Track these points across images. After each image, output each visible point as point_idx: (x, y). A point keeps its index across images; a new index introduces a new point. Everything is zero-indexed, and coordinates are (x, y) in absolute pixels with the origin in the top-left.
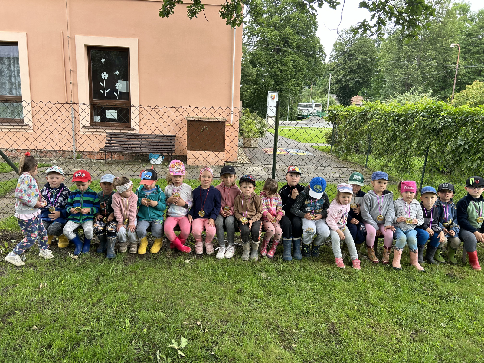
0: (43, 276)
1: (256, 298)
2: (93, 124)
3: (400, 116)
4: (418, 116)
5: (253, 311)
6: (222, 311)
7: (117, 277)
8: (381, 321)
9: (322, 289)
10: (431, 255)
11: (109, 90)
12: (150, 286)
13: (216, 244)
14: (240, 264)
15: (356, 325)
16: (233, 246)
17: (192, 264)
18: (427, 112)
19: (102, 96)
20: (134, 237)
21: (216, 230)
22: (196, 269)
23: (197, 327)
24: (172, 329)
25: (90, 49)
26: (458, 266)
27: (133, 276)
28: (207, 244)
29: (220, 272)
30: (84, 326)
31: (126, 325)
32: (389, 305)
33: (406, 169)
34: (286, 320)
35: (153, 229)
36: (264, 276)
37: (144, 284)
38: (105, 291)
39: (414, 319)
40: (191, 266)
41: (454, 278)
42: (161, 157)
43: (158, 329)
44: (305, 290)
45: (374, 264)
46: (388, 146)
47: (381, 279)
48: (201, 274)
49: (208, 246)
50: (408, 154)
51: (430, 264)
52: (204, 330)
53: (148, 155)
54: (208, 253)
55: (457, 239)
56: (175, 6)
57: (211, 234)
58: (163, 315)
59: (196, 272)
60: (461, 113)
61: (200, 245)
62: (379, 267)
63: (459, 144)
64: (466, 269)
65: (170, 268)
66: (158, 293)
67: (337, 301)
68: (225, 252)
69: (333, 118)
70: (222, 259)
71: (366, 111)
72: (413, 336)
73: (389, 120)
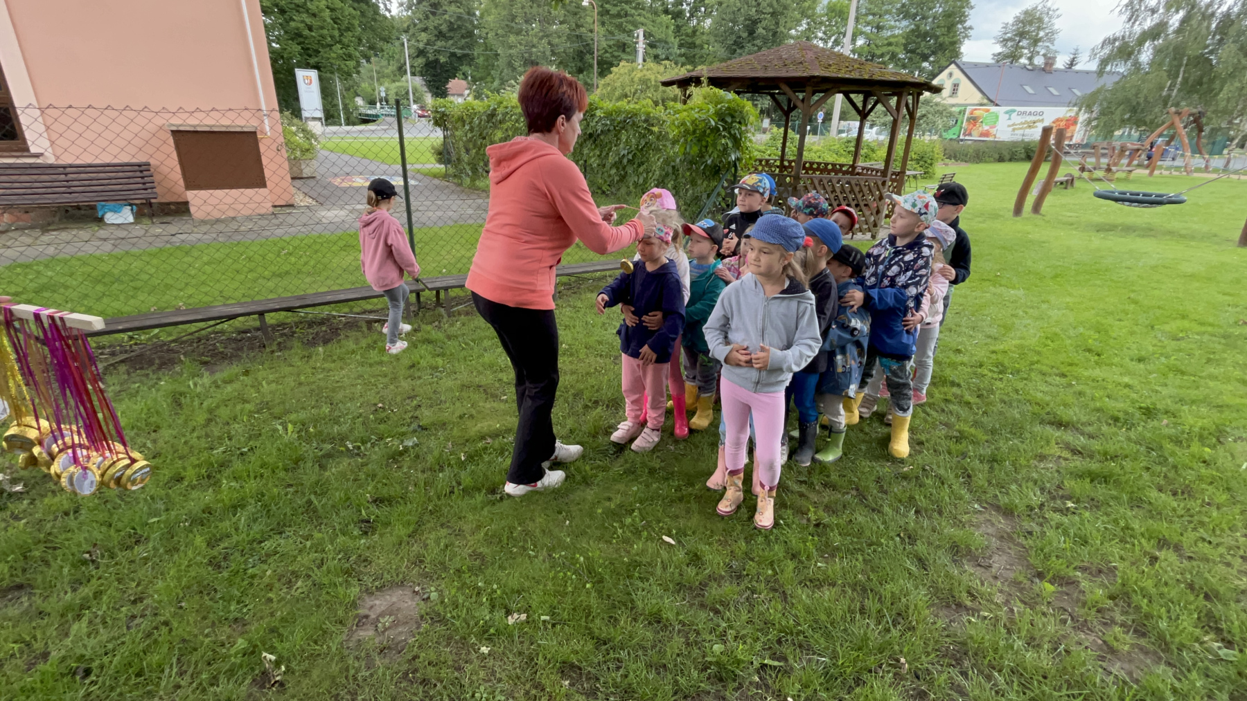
42: (129, 208)
52: (392, 410)
53: (93, 208)
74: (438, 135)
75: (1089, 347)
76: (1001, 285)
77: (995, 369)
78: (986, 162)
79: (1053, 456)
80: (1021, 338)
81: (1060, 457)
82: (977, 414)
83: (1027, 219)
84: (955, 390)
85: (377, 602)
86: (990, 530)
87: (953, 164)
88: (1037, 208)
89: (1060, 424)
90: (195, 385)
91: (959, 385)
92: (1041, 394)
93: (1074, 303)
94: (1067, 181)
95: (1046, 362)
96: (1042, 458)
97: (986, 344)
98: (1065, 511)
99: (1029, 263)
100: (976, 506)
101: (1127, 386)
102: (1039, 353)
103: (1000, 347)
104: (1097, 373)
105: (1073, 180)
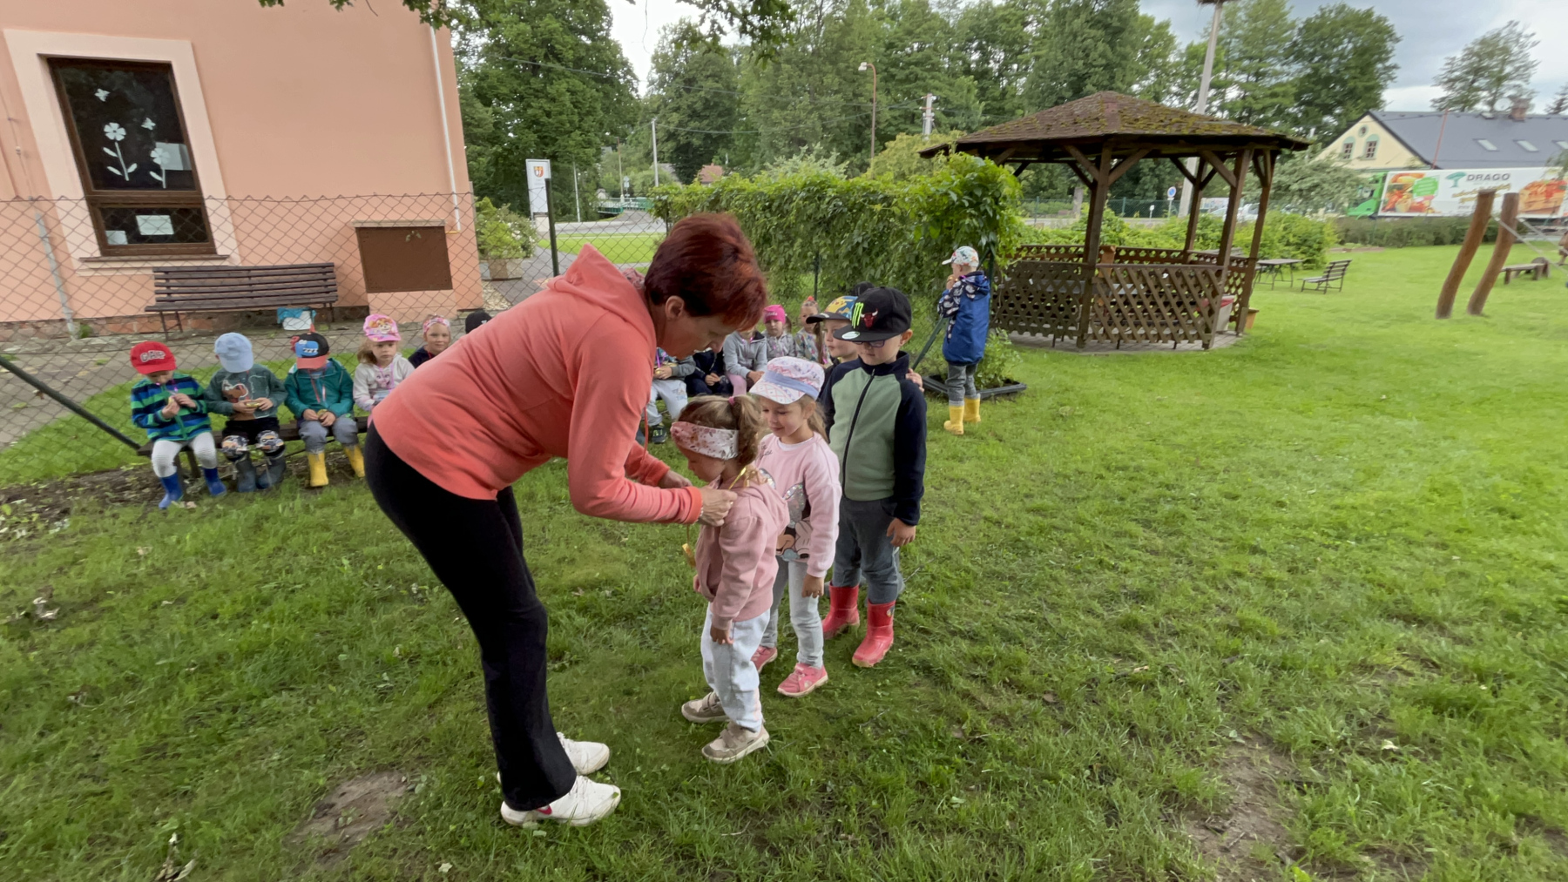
2: (107, 250)
11: (133, 167)
19: (116, 182)
25: (57, 65)
42: (307, 313)
53: (274, 313)
63: (856, 241)
73: (756, 208)
74: (660, 228)
75: (1501, 505)
76: (1383, 413)
77: (1331, 532)
78: (1413, 245)
79: (1385, 667)
80: (1390, 489)
81: (1399, 669)
82: (1280, 596)
83: (1458, 321)
84: (1256, 560)
85: (353, 788)
86: (1244, 773)
87: (1357, 250)
88: (1476, 305)
89: (1413, 619)
90: (284, 508)
91: (1263, 552)
92: (1395, 573)
93: (1498, 441)
94: (1536, 269)
95: (1420, 523)
96: (1365, 668)
97: (1330, 496)
98: (1376, 756)
99: (1443, 383)
100: (1232, 734)
101: (1550, 567)
102: (1412, 511)
103: (1349, 500)
104: (1505, 544)
105: (1545, 269)
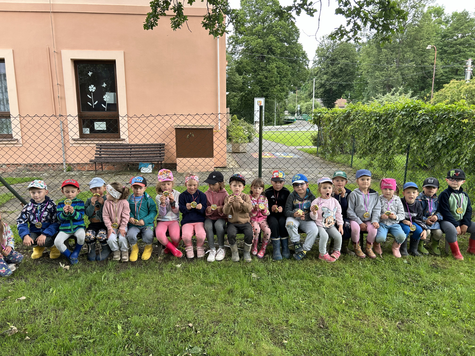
0: (35, 287)
1: (247, 297)
2: (82, 136)
3: (381, 116)
4: (398, 115)
5: (244, 310)
6: (214, 312)
7: (109, 284)
8: (368, 313)
9: (311, 285)
10: (414, 248)
11: (97, 102)
12: (141, 292)
13: (207, 247)
14: (231, 266)
15: (344, 318)
16: (223, 248)
17: (184, 268)
18: (406, 111)
19: (90, 109)
20: (125, 245)
21: (205, 234)
22: (187, 273)
23: (190, 329)
24: (164, 332)
25: (77, 63)
26: (441, 257)
27: (125, 283)
28: (199, 247)
29: (211, 274)
30: (76, 334)
31: (119, 331)
32: (376, 297)
33: (389, 166)
34: (277, 317)
35: (144, 235)
36: (255, 276)
37: (136, 290)
38: (97, 299)
39: (400, 309)
40: (183, 270)
41: (438, 269)
42: (151, 165)
43: (151, 333)
44: (295, 287)
45: (361, 258)
46: (371, 145)
47: (368, 273)
48: (193, 278)
49: (199, 250)
50: (391, 152)
51: (415, 256)
52: (196, 331)
53: (138, 164)
54: (199, 256)
55: (439, 231)
56: (159, 18)
57: (200, 237)
58: (155, 319)
59: (187, 276)
60: (438, 110)
61: (191, 249)
62: (366, 262)
63: (438, 140)
64: (449, 259)
65: (162, 274)
66: (150, 298)
67: (326, 297)
68: (216, 255)
69: (318, 121)
70: (213, 262)
71: (349, 113)
72: (400, 326)
73: (371, 120)
74: (315, 130)
